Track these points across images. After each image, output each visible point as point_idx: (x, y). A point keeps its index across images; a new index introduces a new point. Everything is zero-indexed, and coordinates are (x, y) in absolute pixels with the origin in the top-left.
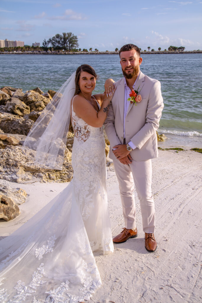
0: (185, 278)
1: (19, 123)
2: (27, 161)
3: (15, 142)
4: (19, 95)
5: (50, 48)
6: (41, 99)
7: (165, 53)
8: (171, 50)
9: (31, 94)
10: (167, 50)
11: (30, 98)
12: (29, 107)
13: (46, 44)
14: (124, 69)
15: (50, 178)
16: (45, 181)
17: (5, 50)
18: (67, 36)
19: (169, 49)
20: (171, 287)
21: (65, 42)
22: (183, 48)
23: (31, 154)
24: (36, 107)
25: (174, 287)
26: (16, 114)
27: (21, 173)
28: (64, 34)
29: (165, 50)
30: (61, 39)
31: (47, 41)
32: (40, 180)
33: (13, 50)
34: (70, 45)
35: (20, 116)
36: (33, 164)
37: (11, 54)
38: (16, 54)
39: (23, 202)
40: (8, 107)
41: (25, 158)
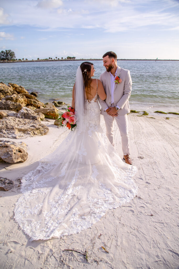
1: (3, 103)
3: (5, 115)
6: (7, 88)
7: (65, 60)
8: (69, 59)
9: (1, 86)
10: (66, 59)
12: (2, 94)
15: (35, 134)
16: (32, 136)
18: (8, 52)
19: (67, 58)
21: (7, 55)
22: (75, 58)
23: (19, 121)
24: (6, 93)
29: (65, 59)
30: (5, 53)
32: (29, 136)
34: (11, 57)
36: (23, 127)
41: (16, 123)
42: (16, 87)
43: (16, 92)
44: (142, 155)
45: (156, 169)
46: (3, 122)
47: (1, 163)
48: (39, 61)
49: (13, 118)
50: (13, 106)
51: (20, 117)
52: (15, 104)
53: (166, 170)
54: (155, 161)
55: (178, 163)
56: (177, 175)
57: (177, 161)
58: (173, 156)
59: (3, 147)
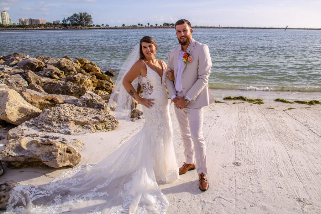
0: (228, 190)
1: (61, 85)
2: (76, 116)
3: (60, 101)
4: (53, 62)
5: (69, 25)
6: (72, 65)
7: (160, 27)
8: (165, 26)
9: (64, 61)
10: (162, 26)
11: (63, 64)
12: (63, 72)
13: (65, 21)
14: (179, 38)
15: (97, 129)
16: (93, 131)
17: (29, 27)
18: (83, 15)
19: (163, 25)
20: (221, 198)
21: (81, 19)
23: (77, 110)
24: (69, 71)
25: (222, 197)
26: (54, 78)
27: (72, 127)
28: (81, 14)
29: (161, 25)
30: (78, 17)
31: (66, 19)
32: (89, 131)
33: (36, 27)
34: (86, 22)
35: (57, 79)
36: (82, 118)
37: (35, 30)
38: (39, 29)
39: (81, 150)
40: (46, 73)
41: (74, 114)
42: (86, 64)
43: (83, 70)
44: (240, 160)
45: (254, 179)
46: (54, 111)
47: (41, 168)
48: (124, 28)
49: (70, 105)
50: (75, 89)
51: (81, 104)
52: (78, 87)
53: (269, 181)
54: (256, 169)
55: (288, 172)
56: (282, 188)
57: (287, 169)
58: (284, 162)
59: (45, 144)
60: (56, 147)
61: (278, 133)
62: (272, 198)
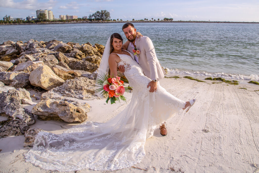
0: (193, 151)
1: (80, 64)
2: (88, 86)
3: (79, 75)
4: (78, 47)
5: (93, 19)
6: (91, 49)
7: (162, 22)
8: (165, 20)
9: (85, 46)
10: (163, 20)
11: (85, 48)
12: (84, 54)
13: (91, 17)
16: (100, 98)
17: (66, 21)
18: (103, 12)
19: (164, 19)
20: (186, 156)
21: (102, 16)
22: (172, 19)
23: (90, 82)
24: (89, 54)
25: (188, 156)
26: (77, 58)
27: (85, 94)
28: (102, 11)
29: (162, 20)
30: (100, 14)
31: (91, 15)
32: (97, 98)
33: (71, 21)
34: (106, 17)
35: (79, 59)
36: (92, 88)
37: (70, 23)
38: (73, 23)
39: (89, 111)
40: (72, 54)
41: (87, 84)
42: (102, 48)
43: (99, 53)
44: (208, 128)
45: (217, 144)
46: (73, 82)
48: (134, 22)
49: (85, 78)
50: (90, 67)
51: (93, 78)
52: (93, 65)
53: (229, 147)
54: (220, 136)
55: (248, 141)
56: (240, 154)
57: (248, 139)
58: (246, 133)
59: (62, 105)
60: (69, 107)
61: (246, 109)
62: (229, 161)
